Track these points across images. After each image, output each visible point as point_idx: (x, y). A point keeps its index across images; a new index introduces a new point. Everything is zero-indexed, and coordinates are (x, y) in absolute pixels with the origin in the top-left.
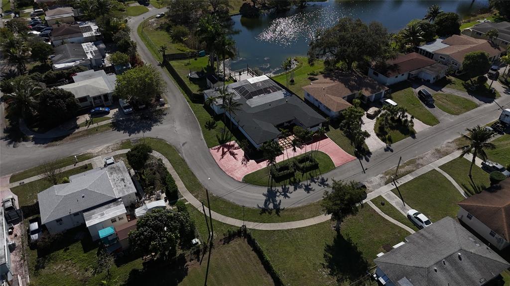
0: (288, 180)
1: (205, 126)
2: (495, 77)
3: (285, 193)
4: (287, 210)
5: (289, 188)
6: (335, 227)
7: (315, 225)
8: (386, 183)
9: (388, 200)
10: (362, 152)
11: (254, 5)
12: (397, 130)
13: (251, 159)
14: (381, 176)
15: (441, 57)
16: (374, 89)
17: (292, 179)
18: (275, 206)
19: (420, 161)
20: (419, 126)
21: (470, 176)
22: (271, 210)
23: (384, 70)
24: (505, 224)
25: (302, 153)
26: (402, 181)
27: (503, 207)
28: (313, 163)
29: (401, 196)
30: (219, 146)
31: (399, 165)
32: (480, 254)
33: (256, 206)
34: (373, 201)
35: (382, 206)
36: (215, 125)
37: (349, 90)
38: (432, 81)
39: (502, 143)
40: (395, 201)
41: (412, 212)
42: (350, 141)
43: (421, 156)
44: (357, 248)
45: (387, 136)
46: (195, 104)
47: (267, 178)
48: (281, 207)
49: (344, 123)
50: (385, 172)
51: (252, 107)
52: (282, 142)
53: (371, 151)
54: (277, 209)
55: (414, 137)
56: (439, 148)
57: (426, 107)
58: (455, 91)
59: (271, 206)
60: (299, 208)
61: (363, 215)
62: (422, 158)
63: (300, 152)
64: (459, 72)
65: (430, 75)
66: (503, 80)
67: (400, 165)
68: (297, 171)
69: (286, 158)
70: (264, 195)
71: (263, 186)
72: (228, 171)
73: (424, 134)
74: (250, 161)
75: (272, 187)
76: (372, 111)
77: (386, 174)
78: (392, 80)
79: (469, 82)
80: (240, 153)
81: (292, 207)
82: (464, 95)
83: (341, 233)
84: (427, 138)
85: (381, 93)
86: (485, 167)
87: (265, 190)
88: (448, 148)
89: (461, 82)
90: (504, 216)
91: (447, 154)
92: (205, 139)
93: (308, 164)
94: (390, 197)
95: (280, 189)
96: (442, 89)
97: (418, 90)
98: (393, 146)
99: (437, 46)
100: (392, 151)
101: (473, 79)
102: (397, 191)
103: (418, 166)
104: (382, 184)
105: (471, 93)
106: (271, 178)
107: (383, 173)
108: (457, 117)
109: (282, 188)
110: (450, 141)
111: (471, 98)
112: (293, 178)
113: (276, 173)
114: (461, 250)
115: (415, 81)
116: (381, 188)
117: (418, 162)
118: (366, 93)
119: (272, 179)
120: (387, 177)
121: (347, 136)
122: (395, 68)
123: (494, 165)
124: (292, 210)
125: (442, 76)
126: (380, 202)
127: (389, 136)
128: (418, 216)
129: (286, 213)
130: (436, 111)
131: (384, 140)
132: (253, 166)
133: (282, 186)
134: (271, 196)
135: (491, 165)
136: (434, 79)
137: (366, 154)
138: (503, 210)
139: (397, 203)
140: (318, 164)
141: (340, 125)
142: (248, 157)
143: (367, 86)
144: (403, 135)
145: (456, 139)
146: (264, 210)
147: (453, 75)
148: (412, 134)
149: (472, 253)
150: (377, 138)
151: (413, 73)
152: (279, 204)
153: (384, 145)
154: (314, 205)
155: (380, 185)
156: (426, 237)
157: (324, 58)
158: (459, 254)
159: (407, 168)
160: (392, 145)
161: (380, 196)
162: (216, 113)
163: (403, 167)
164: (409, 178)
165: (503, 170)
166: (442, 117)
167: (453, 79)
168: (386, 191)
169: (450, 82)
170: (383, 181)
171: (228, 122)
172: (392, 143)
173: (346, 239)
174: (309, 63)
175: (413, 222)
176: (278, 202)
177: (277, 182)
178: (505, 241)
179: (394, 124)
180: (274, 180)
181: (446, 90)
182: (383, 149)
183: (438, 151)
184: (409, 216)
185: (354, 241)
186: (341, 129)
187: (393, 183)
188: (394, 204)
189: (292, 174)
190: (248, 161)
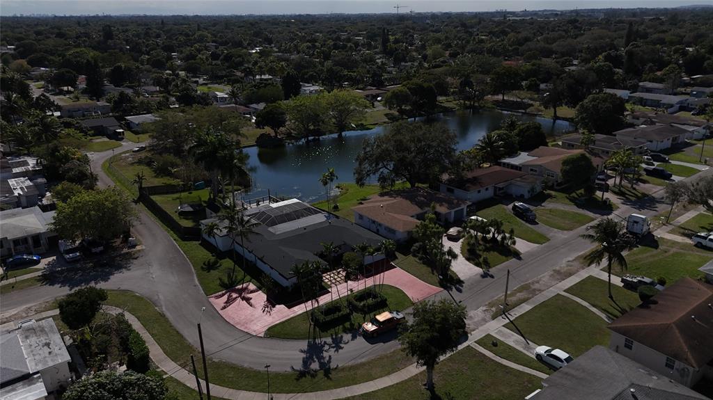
0: (341, 326)
1: (202, 268)
2: (606, 188)
3: (337, 344)
4: (343, 369)
5: (342, 337)
6: (425, 385)
7: (393, 386)
8: (494, 318)
9: (502, 339)
10: (449, 281)
11: (277, 136)
12: (494, 251)
13: (279, 304)
14: (484, 308)
15: (532, 170)
16: (451, 205)
17: (347, 325)
18: (322, 365)
19: (537, 286)
20: (521, 245)
21: (611, 297)
22: (316, 371)
23: (461, 183)
24: (684, 345)
25: (360, 289)
26: (516, 313)
27: (674, 323)
28: (379, 300)
29: (519, 331)
30: (224, 292)
31: (506, 292)
32: (663, 389)
33: (289, 370)
34: (478, 342)
35: (494, 348)
36: (218, 265)
37: (416, 207)
38: (527, 196)
39: (640, 256)
40: (513, 340)
41: (542, 350)
42: (430, 269)
43: (535, 279)
45: (481, 260)
46: (186, 242)
47: (306, 326)
48: (333, 365)
49: (417, 247)
50: (490, 303)
51: (277, 233)
52: (328, 277)
53: (462, 279)
54: (326, 370)
55: (520, 259)
56: (557, 268)
57: (527, 224)
58: (558, 205)
59: (315, 366)
60: (363, 364)
61: (467, 363)
62: (538, 282)
63: (358, 286)
64: (559, 185)
65: (522, 187)
66: (617, 190)
67: (509, 292)
68: (354, 314)
69: (335, 297)
70: (302, 351)
71: (299, 339)
72: (238, 323)
73: (531, 254)
74: (277, 306)
75: (315, 339)
76: (453, 231)
77: (491, 305)
78: (473, 195)
79: (574, 194)
80: (260, 298)
81: (350, 364)
82: (573, 209)
83: (437, 393)
84: (539, 259)
85: (462, 209)
86: (628, 285)
87: (304, 345)
88: (569, 268)
89: (564, 195)
90: (678, 335)
91: (570, 274)
92: (200, 284)
93: (370, 301)
94: (504, 335)
95: (329, 340)
96: (543, 204)
97: (511, 206)
98: (492, 271)
99: (523, 158)
100: (492, 277)
101: (578, 192)
102: (513, 326)
103: (535, 292)
104: (487, 319)
105: (579, 206)
106: (312, 326)
107: (486, 305)
108: (571, 233)
109: (332, 338)
110: (571, 259)
111: (581, 211)
112: (348, 323)
113: (322, 318)
114: (632, 385)
115: (503, 197)
116: (487, 324)
117: (533, 287)
118: (442, 209)
119: (314, 328)
120: (494, 309)
121: (424, 263)
122: (475, 181)
123: (639, 279)
124: (351, 368)
125: (538, 189)
126: (491, 343)
127: (484, 259)
128: (552, 353)
129: (341, 374)
130: (541, 228)
131: (478, 265)
132: (282, 313)
133: (332, 335)
134: (314, 351)
135: (635, 281)
136: (529, 192)
137: (457, 283)
138: (674, 326)
139: (516, 342)
140: (386, 300)
141: (412, 250)
142: (272, 302)
143: (440, 201)
144: (504, 258)
145: (578, 257)
146: (302, 374)
147: (552, 188)
148: (517, 255)
149: (650, 388)
150: (468, 263)
151: (501, 185)
152: (329, 361)
153: (479, 270)
154: (387, 357)
155: (485, 321)
156: (573, 376)
157: (377, 175)
158: (632, 390)
159: (520, 295)
160: (490, 270)
161: (489, 335)
162: (220, 250)
163: (513, 294)
164: (526, 308)
165: (652, 284)
166: (551, 234)
167: (553, 193)
168: (496, 328)
169: (550, 196)
170: (489, 316)
171: (239, 259)
172: (490, 267)
174: (357, 183)
175: (545, 363)
176: (327, 359)
177: (323, 332)
178: (691, 369)
179: (488, 245)
180: (317, 329)
181: (548, 205)
182: (479, 276)
183: (558, 272)
184: (538, 356)
186: (414, 256)
187: (503, 316)
188: (512, 344)
189: (347, 318)
190: (274, 307)
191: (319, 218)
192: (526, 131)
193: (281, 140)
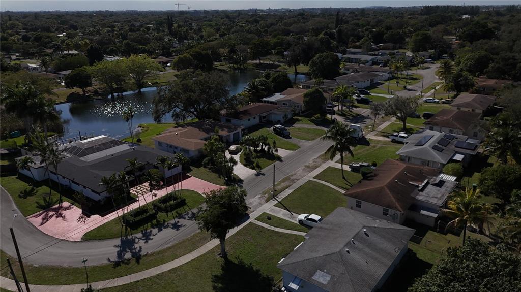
0: (149, 224)
1: (20, 196)
2: (333, 113)
3: (147, 237)
4: (152, 254)
5: (151, 231)
6: (220, 255)
7: (194, 259)
8: (267, 201)
9: (274, 214)
10: (233, 181)
11: (85, 94)
12: (263, 158)
13: (94, 214)
14: (260, 196)
15: (284, 104)
16: (230, 130)
17: (154, 222)
18: (134, 255)
19: (294, 177)
20: (282, 153)
21: (344, 178)
22: (129, 260)
23: (237, 115)
24: (393, 198)
25: (163, 195)
26: (281, 197)
27: (385, 186)
28: (179, 200)
29: (284, 206)
30: (41, 212)
31: (274, 184)
32: (383, 227)
33: (106, 262)
34: (257, 219)
35: (269, 221)
36: (35, 192)
37: (204, 133)
38: (282, 121)
39: (359, 151)
40: (282, 214)
41: (302, 217)
42: (217, 175)
43: (293, 173)
44: (252, 268)
45: (255, 164)
46: (3, 178)
47: (119, 227)
48: (143, 253)
49: (206, 160)
50: (263, 192)
51: (88, 161)
52: (135, 190)
53: (242, 179)
54: (137, 257)
55: (282, 161)
56: (307, 164)
57: (284, 139)
58: (304, 125)
59: (128, 256)
60: (169, 248)
61: (250, 234)
62: (295, 174)
63: (162, 193)
64: (303, 112)
65: (278, 115)
66: (340, 113)
67: (276, 183)
68: (159, 213)
69: (142, 203)
70: (116, 247)
71: (114, 238)
72: (56, 234)
73: (288, 158)
74: (92, 216)
75: (126, 236)
76: (233, 148)
77: (264, 193)
78: (245, 123)
79: (313, 118)
80: (77, 211)
81: (160, 249)
82: (314, 127)
83: (229, 258)
84: (294, 159)
85: (238, 132)
86: (354, 169)
87: (118, 242)
88: (315, 163)
89: (307, 119)
90: (389, 193)
91: (316, 167)
92: (19, 208)
93: (172, 202)
94: (275, 212)
95: (140, 235)
96: (293, 126)
97: (272, 128)
98: (263, 171)
99: (277, 97)
100: (263, 174)
101: (316, 116)
102: (281, 205)
103: (293, 181)
104: (263, 203)
105: (317, 125)
106: (124, 227)
107: (260, 194)
108: (314, 142)
109: (143, 233)
110: (315, 158)
111: (319, 128)
112: (155, 221)
113: (131, 219)
114: (364, 227)
115: (266, 122)
116: (263, 206)
117: (292, 178)
118: (224, 133)
119: (126, 228)
120: (266, 195)
121: (213, 171)
122: (245, 112)
123: (360, 164)
124: (159, 253)
125: (289, 116)
126: (267, 218)
127: (257, 163)
128: (309, 217)
129: (151, 258)
130: (294, 140)
131: (253, 168)
132: (96, 221)
133: (142, 231)
134: (127, 245)
135: (358, 165)
136: (283, 118)
137: (239, 182)
138: (385, 187)
139: (284, 215)
140: (185, 200)
141: (203, 163)
142: (87, 213)
143: (222, 128)
144: (271, 161)
145: (320, 156)
146: (117, 264)
147: (298, 115)
148: (279, 159)
149: (375, 227)
150: (245, 167)
151: (264, 115)
152: (140, 251)
153: (254, 172)
154: (189, 241)
155: (260, 204)
156: (325, 229)
158: (364, 230)
159: (283, 184)
160: (262, 170)
161: (264, 213)
162: (36, 180)
163: (279, 184)
164: (288, 192)
165: (368, 166)
166: (301, 144)
167: (299, 118)
168: (269, 208)
169: (297, 120)
170: (263, 200)
171: (54, 185)
172: (261, 168)
173: (236, 262)
174: (155, 120)
175: (305, 225)
176: (139, 249)
177: (133, 230)
178: (399, 213)
179: (259, 154)
180: (129, 229)
181: (296, 125)
182: (254, 176)
183: (308, 167)
184: (300, 221)
185: (247, 262)
186: (205, 167)
187: (274, 199)
188: (281, 217)
189: (153, 216)
190: (89, 217)
191: (125, 147)
192: (278, 78)
193: (89, 97)
